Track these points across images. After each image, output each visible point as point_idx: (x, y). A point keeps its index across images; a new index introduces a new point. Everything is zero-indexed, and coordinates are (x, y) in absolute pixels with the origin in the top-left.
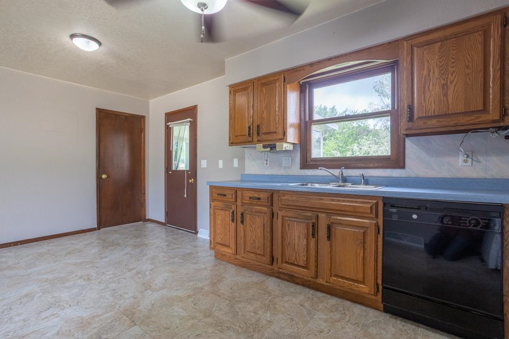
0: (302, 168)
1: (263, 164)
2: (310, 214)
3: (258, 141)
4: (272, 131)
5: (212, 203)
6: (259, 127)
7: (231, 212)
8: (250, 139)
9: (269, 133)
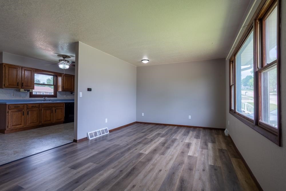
0: (30, 97)
1: (11, 96)
2: (51, 108)
3: (22, 88)
4: (29, 85)
5: (10, 111)
6: (23, 83)
7: (22, 112)
8: (18, 87)
9: (28, 86)
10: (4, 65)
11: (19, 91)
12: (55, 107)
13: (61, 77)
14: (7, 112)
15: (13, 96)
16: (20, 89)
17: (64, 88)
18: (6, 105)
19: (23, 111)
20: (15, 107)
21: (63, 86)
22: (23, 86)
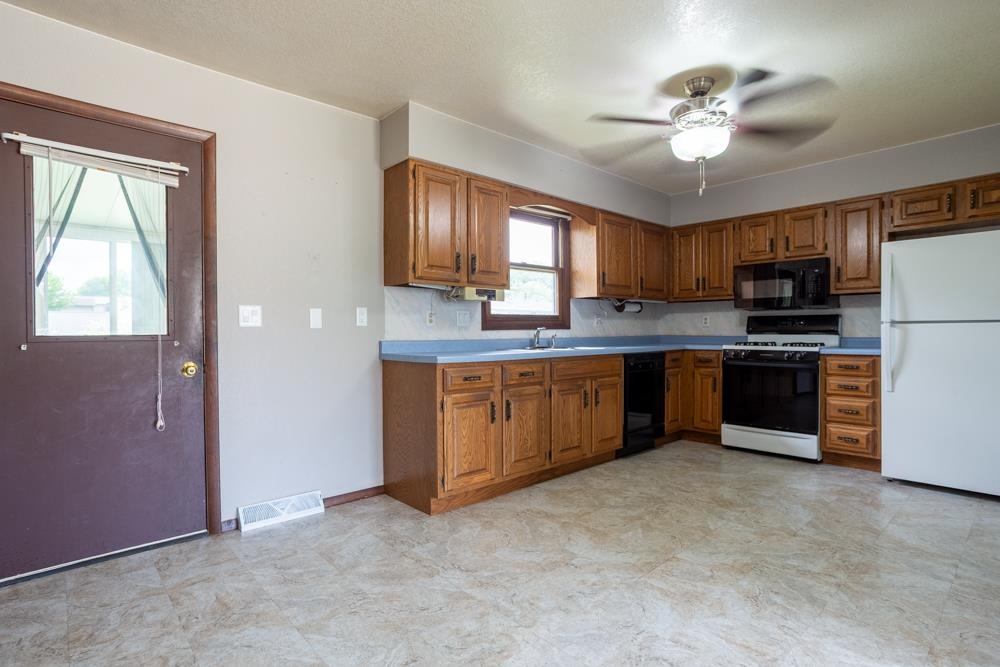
0: (483, 329)
1: (425, 322)
2: (580, 383)
3: (471, 283)
4: (493, 270)
5: (449, 400)
6: (474, 258)
7: (489, 406)
8: (457, 276)
9: (489, 272)
10: (411, 167)
11: (459, 298)
12: (593, 378)
13: (595, 227)
14: (439, 406)
15: (431, 321)
16: (462, 288)
17: (607, 282)
18: (433, 366)
19: (492, 397)
20: (466, 379)
21: (604, 274)
22: (474, 270)
